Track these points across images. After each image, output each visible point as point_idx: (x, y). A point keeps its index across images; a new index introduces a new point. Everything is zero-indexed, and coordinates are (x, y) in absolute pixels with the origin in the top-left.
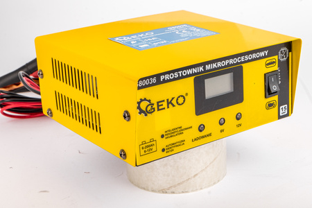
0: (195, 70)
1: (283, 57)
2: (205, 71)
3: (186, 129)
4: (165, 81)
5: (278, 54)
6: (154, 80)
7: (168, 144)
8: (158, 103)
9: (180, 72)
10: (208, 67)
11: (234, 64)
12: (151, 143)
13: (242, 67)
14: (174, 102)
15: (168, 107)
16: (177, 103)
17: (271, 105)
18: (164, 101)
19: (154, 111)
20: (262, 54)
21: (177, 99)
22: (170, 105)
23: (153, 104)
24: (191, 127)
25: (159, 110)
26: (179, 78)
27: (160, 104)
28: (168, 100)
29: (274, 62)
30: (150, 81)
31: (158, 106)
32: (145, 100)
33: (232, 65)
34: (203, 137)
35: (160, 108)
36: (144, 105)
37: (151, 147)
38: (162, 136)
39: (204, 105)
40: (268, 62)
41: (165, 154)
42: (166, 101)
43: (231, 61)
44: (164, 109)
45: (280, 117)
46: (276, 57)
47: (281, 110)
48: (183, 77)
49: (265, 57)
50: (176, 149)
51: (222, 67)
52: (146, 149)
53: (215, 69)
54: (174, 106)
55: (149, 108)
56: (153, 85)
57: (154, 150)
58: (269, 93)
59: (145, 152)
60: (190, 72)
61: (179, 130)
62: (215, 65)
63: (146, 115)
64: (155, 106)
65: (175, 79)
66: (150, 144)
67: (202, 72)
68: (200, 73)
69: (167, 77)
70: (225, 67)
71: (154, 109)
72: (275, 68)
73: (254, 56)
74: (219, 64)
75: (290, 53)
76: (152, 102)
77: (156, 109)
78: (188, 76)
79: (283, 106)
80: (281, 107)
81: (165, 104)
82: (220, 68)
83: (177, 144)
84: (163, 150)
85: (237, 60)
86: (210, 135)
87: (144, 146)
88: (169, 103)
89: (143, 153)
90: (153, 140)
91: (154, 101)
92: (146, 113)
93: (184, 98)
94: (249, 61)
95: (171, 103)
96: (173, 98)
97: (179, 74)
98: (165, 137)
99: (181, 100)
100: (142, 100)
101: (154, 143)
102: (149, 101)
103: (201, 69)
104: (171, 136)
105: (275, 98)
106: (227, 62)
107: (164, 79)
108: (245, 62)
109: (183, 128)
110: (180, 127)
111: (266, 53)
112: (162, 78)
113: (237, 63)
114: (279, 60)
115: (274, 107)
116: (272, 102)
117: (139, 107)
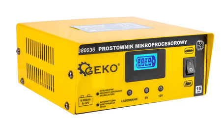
0: (126, 47)
1: (199, 48)
2: (135, 49)
3: (117, 91)
4: (102, 52)
5: (195, 45)
6: (93, 49)
7: (101, 101)
8: (95, 67)
9: (114, 47)
10: (137, 46)
11: (158, 47)
12: (89, 98)
13: (165, 50)
14: (108, 69)
15: (103, 72)
16: (111, 70)
17: (188, 84)
18: (100, 67)
19: (92, 73)
20: (182, 42)
21: (111, 67)
22: (105, 70)
23: (91, 68)
24: (121, 91)
25: (95, 73)
26: (113, 51)
27: (97, 68)
28: (103, 66)
29: (192, 50)
30: (90, 50)
31: (95, 70)
32: (85, 63)
33: (156, 47)
34: (130, 100)
35: (97, 71)
36: (84, 67)
37: (88, 101)
38: (98, 94)
39: (131, 75)
40: (186, 49)
41: (98, 108)
42: (102, 67)
43: (156, 44)
44: (100, 73)
45: (195, 95)
46: (194, 47)
47: (196, 89)
48: (116, 51)
50: (108, 106)
51: (148, 48)
52: (84, 102)
53: (143, 48)
54: (108, 72)
55: (88, 70)
56: (92, 53)
57: (90, 102)
58: (186, 74)
59: (83, 104)
60: (122, 47)
61: (111, 91)
62: (142, 45)
63: (85, 75)
64: (93, 70)
65: (110, 51)
66: (87, 98)
67: (132, 49)
68: (130, 49)
69: (104, 49)
70: (151, 48)
71: (92, 71)
72: (193, 55)
73: (175, 43)
74: (146, 45)
75: (206, 45)
76: (91, 66)
77: (94, 72)
78: (120, 50)
79: (199, 87)
80: (197, 87)
81: (101, 70)
82: (146, 48)
83: (109, 102)
84: (98, 105)
85: (161, 44)
86: (136, 99)
87: (82, 99)
88: (104, 69)
89: (81, 104)
90: (89, 96)
91: (93, 65)
92: (85, 74)
93: (117, 67)
94: (171, 46)
95: (105, 69)
96: (108, 66)
97: (113, 48)
98: (99, 95)
99: (114, 68)
100: (82, 63)
101: (90, 98)
102: (89, 65)
103: (132, 46)
104: (105, 95)
105: (192, 79)
106: (153, 44)
107: (101, 50)
108: (168, 47)
109: (114, 90)
110: (112, 89)
111: (186, 42)
112: (100, 49)
113: (161, 47)
114: (196, 49)
115: (191, 86)
116: (189, 82)
117: (80, 69)
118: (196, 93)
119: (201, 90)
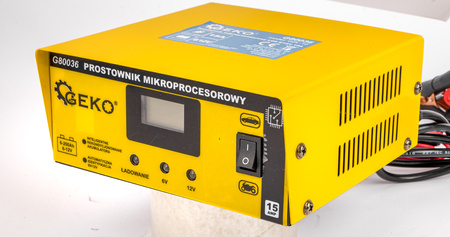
0: (128, 76)
1: (274, 122)
2: (142, 83)
3: (113, 149)
4: (88, 72)
5: (264, 112)
6: (76, 64)
7: (91, 156)
8: (80, 95)
9: (109, 69)
10: (147, 80)
11: (185, 93)
13: (199, 104)
14: (99, 104)
15: (92, 108)
16: (104, 108)
17: (247, 188)
18: (86, 96)
19: (75, 103)
20: (235, 99)
21: (103, 104)
22: (94, 106)
23: (74, 95)
24: (120, 151)
25: (80, 105)
26: (106, 76)
27: (82, 98)
28: (92, 98)
29: (256, 122)
30: (71, 63)
31: (80, 100)
32: (65, 84)
33: (182, 93)
34: (136, 173)
35: (82, 103)
36: (64, 90)
37: (71, 148)
38: (84, 141)
39: (138, 130)
40: (244, 116)
41: (86, 165)
43: (182, 87)
44: (87, 107)
45: (263, 216)
46: (261, 115)
47: (267, 207)
48: (110, 77)
49: (239, 105)
50: (100, 169)
51: (167, 89)
52: (65, 147)
53: (156, 87)
54: (99, 110)
55: (69, 97)
56: (74, 69)
57: (74, 152)
59: (63, 149)
60: (121, 74)
61: (104, 145)
62: (156, 82)
63: (66, 104)
65: (100, 75)
66: (70, 142)
67: (137, 83)
68: (133, 82)
69: (92, 68)
70: (171, 90)
71: (75, 101)
72: (259, 132)
73: (220, 95)
74: (163, 83)
76: (73, 91)
78: (117, 79)
79: (272, 203)
80: (267, 202)
81: (88, 102)
82: (163, 88)
83: (102, 162)
84: (85, 160)
85: (192, 89)
86: (146, 176)
87: (63, 141)
88: (94, 103)
89: (61, 146)
90: (72, 139)
91: (77, 91)
92: (66, 101)
93: (112, 106)
94: (210, 99)
96: (98, 99)
97: (107, 71)
98: (87, 144)
99: (108, 107)
100: (61, 83)
101: (74, 144)
102: (70, 88)
103: (137, 77)
104: (95, 148)
105: (257, 181)
106: (175, 85)
107: (88, 69)
108: (204, 98)
109: (109, 145)
110: (106, 143)
111: (243, 100)
112: (86, 66)
113: (191, 94)
114: (265, 122)
115: (254, 194)
116: (251, 185)
117: (57, 89)
118: (266, 213)
119: (277, 213)
